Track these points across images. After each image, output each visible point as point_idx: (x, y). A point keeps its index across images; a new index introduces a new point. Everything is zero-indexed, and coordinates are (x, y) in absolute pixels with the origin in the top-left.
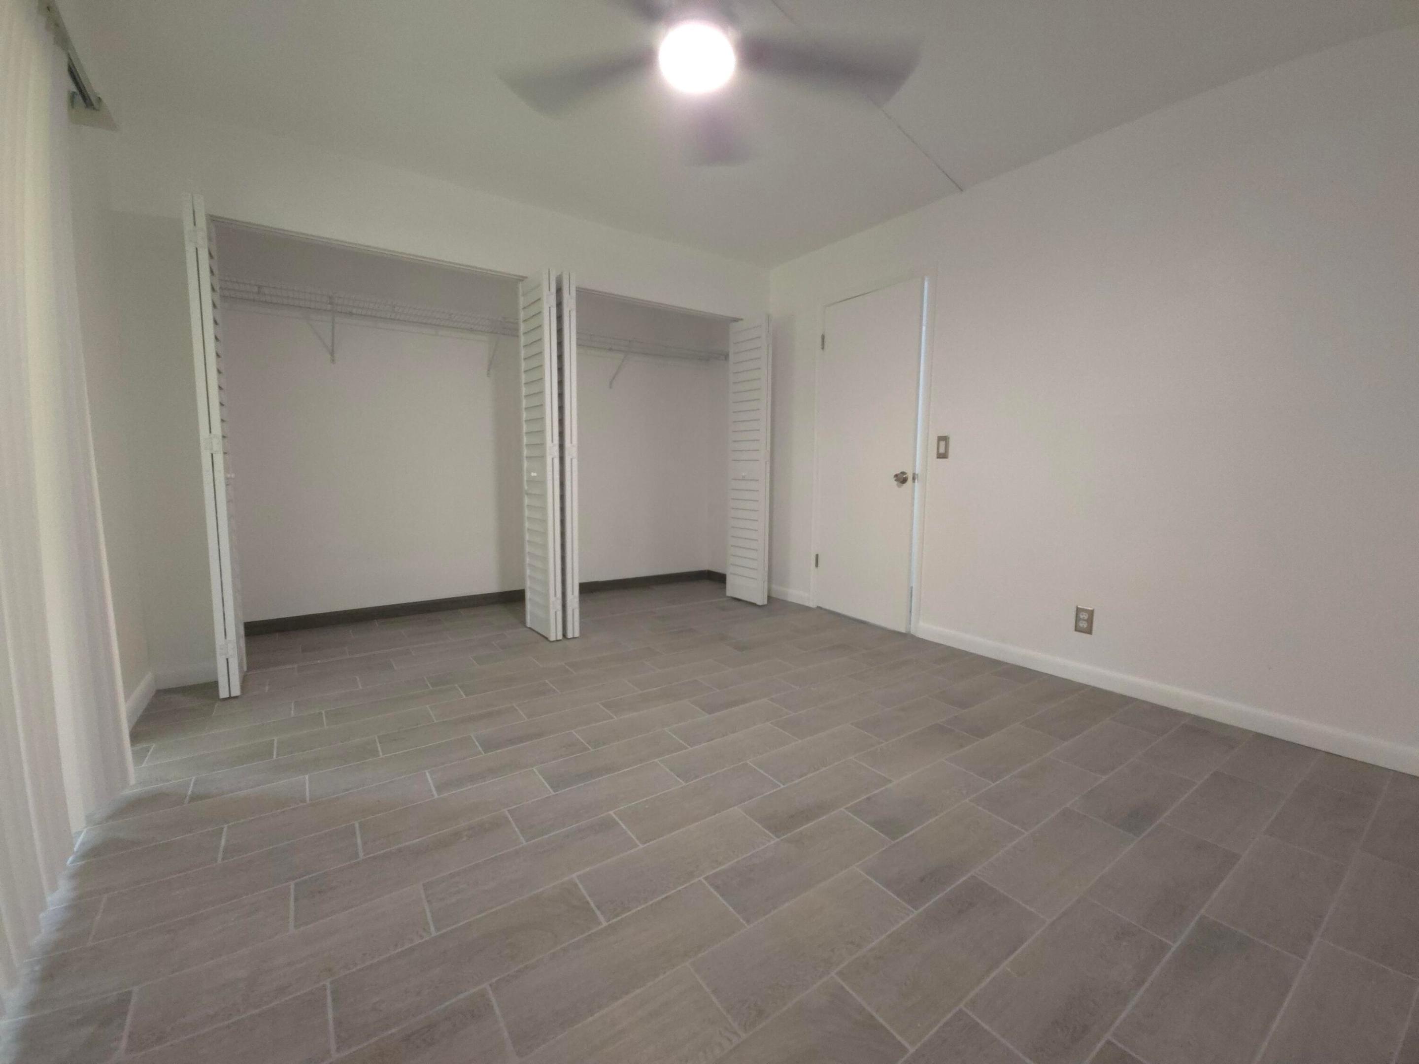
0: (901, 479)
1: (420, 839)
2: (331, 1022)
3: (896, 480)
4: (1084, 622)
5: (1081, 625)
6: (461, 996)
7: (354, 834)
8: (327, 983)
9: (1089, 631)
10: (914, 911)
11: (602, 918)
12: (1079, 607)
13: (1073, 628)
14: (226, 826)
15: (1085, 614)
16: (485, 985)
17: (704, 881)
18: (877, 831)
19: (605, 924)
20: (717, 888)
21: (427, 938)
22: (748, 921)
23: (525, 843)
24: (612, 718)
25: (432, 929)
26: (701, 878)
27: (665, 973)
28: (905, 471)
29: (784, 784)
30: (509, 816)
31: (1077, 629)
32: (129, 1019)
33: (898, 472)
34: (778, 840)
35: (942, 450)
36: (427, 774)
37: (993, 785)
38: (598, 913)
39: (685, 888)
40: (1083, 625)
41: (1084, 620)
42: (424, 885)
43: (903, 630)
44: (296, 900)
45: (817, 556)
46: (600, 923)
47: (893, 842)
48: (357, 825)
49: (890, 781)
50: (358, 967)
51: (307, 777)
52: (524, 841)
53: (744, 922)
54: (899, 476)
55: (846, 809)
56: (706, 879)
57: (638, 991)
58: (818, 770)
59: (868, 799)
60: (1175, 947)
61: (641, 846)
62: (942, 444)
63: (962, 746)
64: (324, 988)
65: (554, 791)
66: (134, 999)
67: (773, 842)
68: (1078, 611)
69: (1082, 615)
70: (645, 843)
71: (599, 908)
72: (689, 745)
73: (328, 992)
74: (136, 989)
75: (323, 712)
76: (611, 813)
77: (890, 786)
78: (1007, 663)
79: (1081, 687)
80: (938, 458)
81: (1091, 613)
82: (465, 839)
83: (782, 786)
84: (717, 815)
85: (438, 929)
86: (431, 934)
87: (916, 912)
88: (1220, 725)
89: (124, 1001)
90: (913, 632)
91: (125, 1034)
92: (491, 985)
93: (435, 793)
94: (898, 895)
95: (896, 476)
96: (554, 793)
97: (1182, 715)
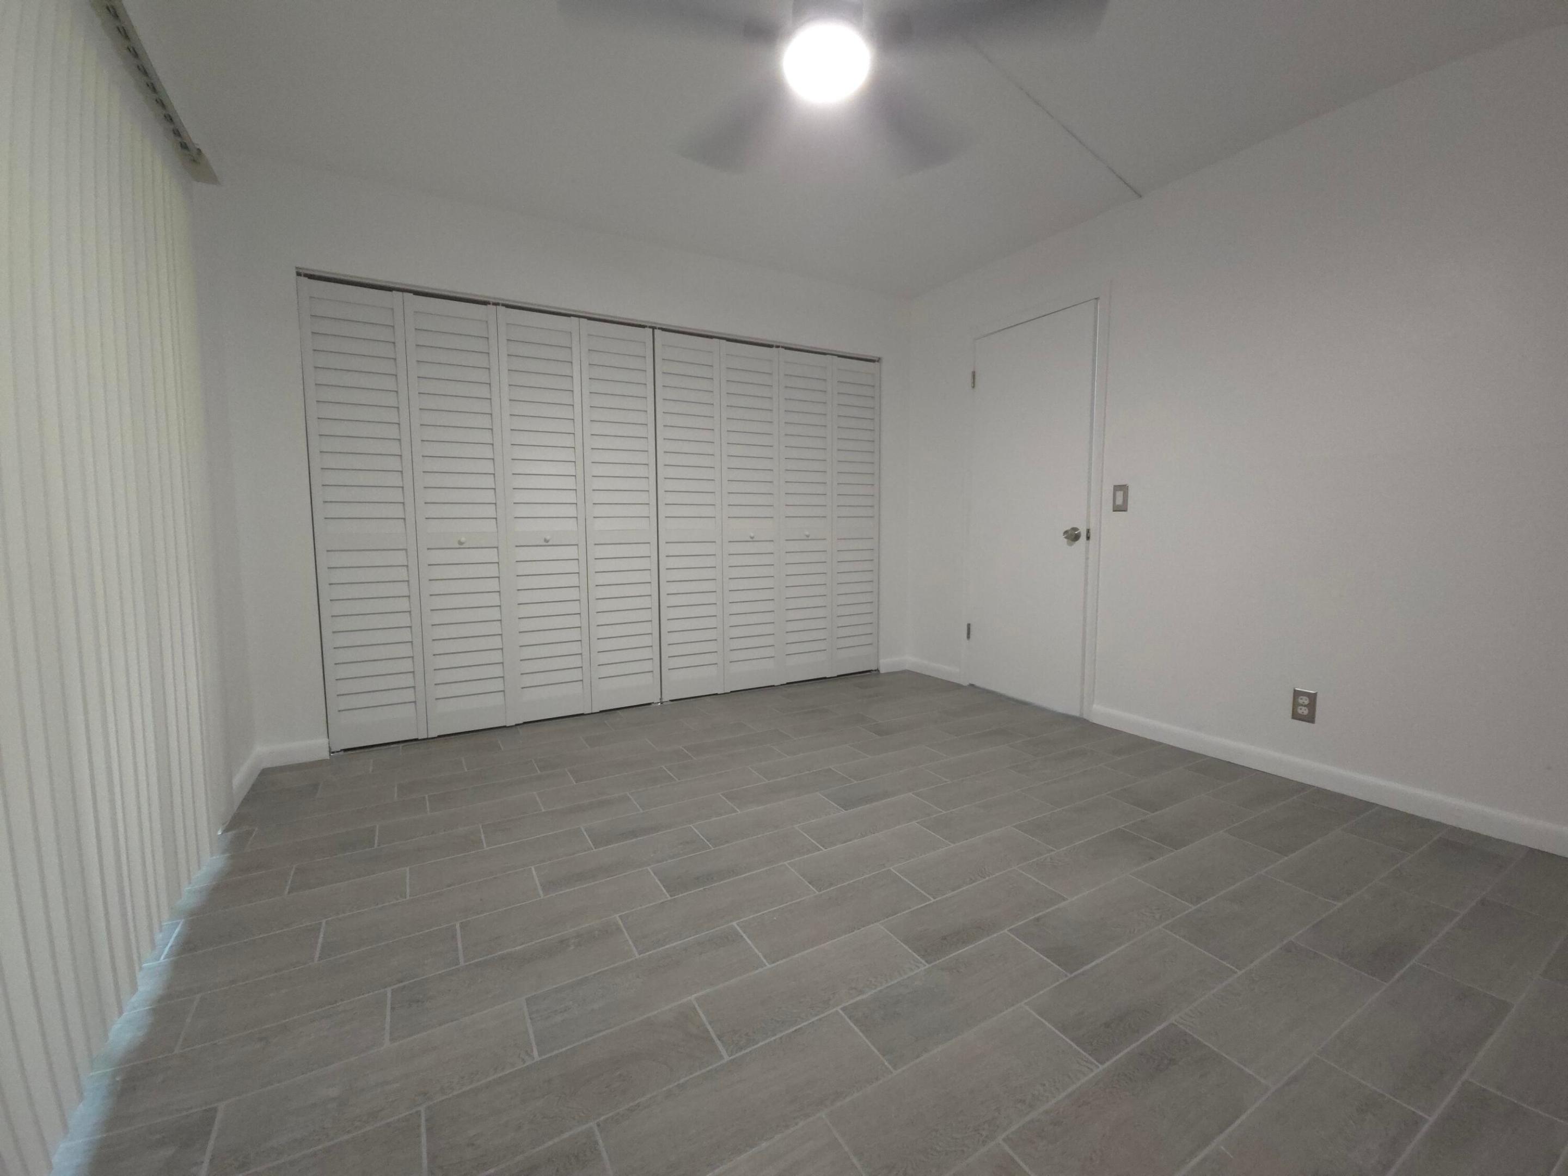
0: (1073, 536)
1: (523, 946)
2: (424, 1155)
3: (1066, 538)
4: (1303, 708)
5: (1300, 712)
6: (566, 1135)
7: (454, 937)
8: (422, 1109)
9: (1310, 719)
10: (1099, 1065)
11: (724, 1052)
12: (1297, 689)
13: (1290, 715)
14: (324, 921)
15: (1305, 697)
16: (592, 1124)
17: (841, 1012)
18: (1049, 961)
19: (727, 1058)
20: (856, 1022)
21: (528, 1063)
22: (895, 1067)
23: (638, 956)
24: (735, 811)
25: (535, 1053)
26: (838, 1009)
27: (796, 1124)
28: (1075, 526)
29: (934, 898)
30: (620, 922)
31: (1295, 716)
32: (211, 1143)
33: (1068, 528)
34: (928, 966)
35: (1119, 501)
36: (533, 869)
37: (1194, 908)
38: (718, 1042)
39: (820, 1020)
40: (1304, 711)
41: (1305, 706)
42: (527, 1000)
43: (1075, 713)
44: (393, 1009)
45: (969, 626)
46: (721, 1057)
47: (1070, 976)
48: (458, 926)
49: (1064, 899)
50: (455, 1093)
51: (408, 869)
52: (636, 953)
53: (890, 1067)
54: (1070, 532)
55: (1010, 931)
56: (844, 1009)
57: (764, 1145)
58: (974, 882)
59: (1038, 919)
60: (1431, 1120)
61: (769, 966)
62: (1120, 494)
63: (1152, 858)
64: (418, 1114)
65: (671, 896)
66: (219, 1116)
67: (923, 968)
68: (1297, 694)
69: (1301, 699)
70: (773, 962)
71: (719, 1038)
72: (823, 846)
73: (423, 1119)
74: (222, 1106)
75: (427, 796)
76: (734, 924)
77: (1063, 904)
78: (1205, 756)
79: (1302, 787)
80: (1114, 511)
81: (1313, 698)
82: (572, 947)
83: (933, 900)
84: (855, 932)
85: (540, 1055)
86: (534, 1058)
87: (1101, 1067)
88: (1488, 839)
89: (208, 1117)
90: (1085, 716)
91: (207, 1159)
92: (598, 1125)
93: (541, 893)
94: (1078, 1044)
95: (1066, 532)
96: (670, 898)
97: (1438, 825)
